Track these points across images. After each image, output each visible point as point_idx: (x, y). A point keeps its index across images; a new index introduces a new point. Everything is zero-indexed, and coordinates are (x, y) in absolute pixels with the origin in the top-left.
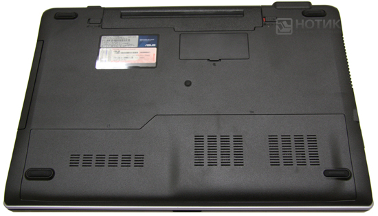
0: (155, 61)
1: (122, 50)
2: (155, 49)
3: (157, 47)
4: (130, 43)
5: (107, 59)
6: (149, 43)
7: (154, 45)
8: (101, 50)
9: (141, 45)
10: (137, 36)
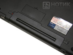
0: (53, 17)
1: (61, 26)
2: (51, 21)
3: (50, 22)
4: (58, 28)
5: (68, 26)
6: (52, 24)
7: (51, 23)
8: (68, 30)
9: (55, 25)
10: (54, 29)
